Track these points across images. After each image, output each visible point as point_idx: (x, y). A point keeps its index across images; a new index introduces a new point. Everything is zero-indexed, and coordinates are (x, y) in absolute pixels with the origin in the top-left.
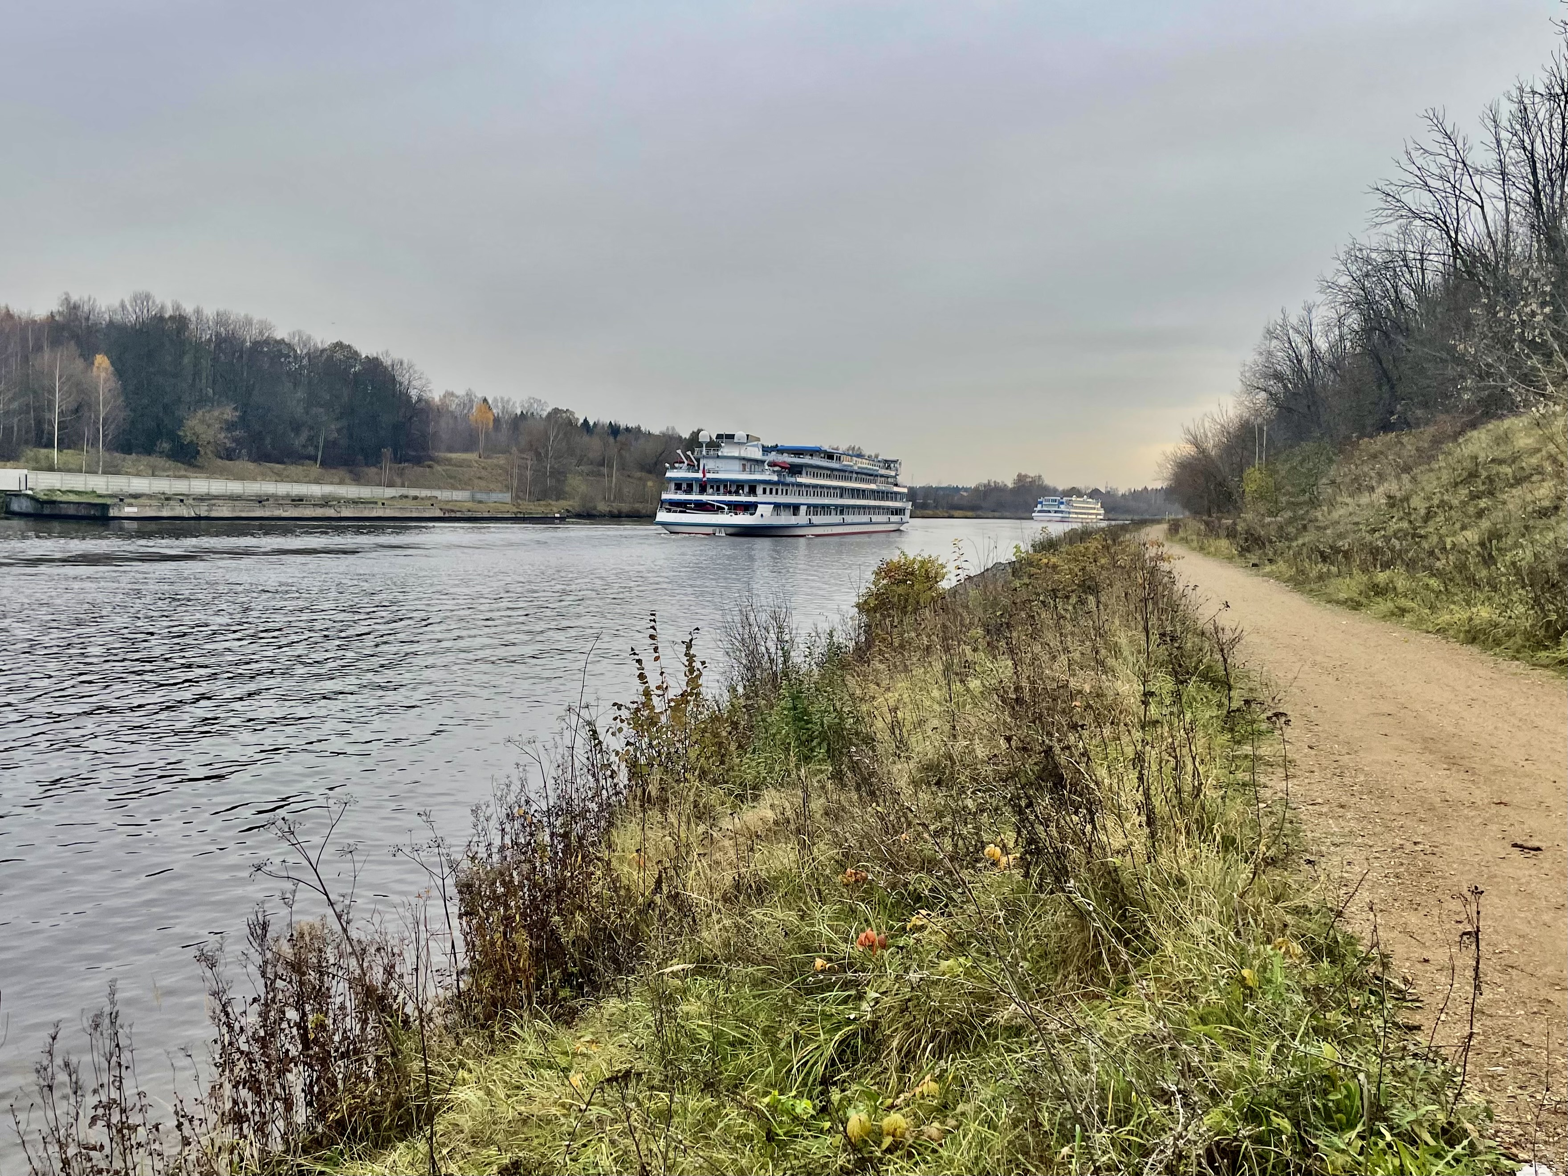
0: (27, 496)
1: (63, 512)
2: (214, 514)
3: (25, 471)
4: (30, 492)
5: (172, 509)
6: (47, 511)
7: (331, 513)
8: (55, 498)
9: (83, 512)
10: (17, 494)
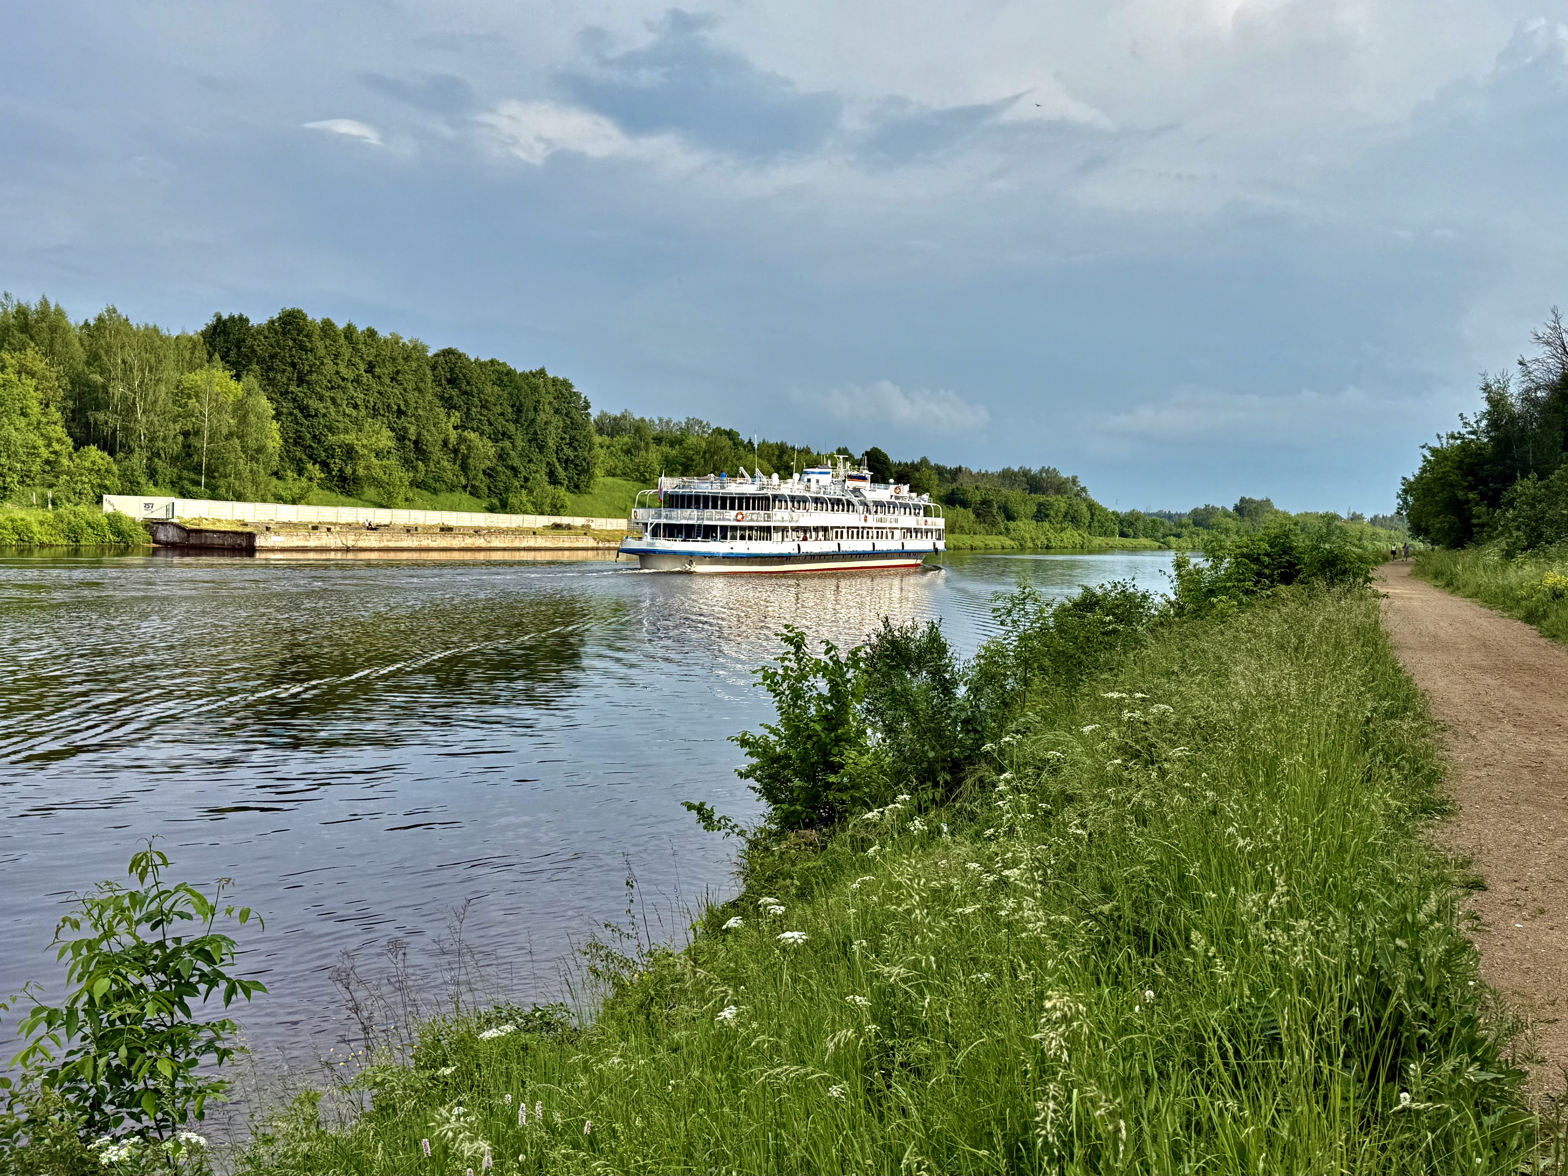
0: (172, 523)
1: (209, 541)
2: (362, 544)
3: (172, 499)
4: (176, 521)
5: (319, 539)
6: (193, 540)
7: (480, 542)
8: (202, 527)
9: (229, 541)
10: (164, 523)
